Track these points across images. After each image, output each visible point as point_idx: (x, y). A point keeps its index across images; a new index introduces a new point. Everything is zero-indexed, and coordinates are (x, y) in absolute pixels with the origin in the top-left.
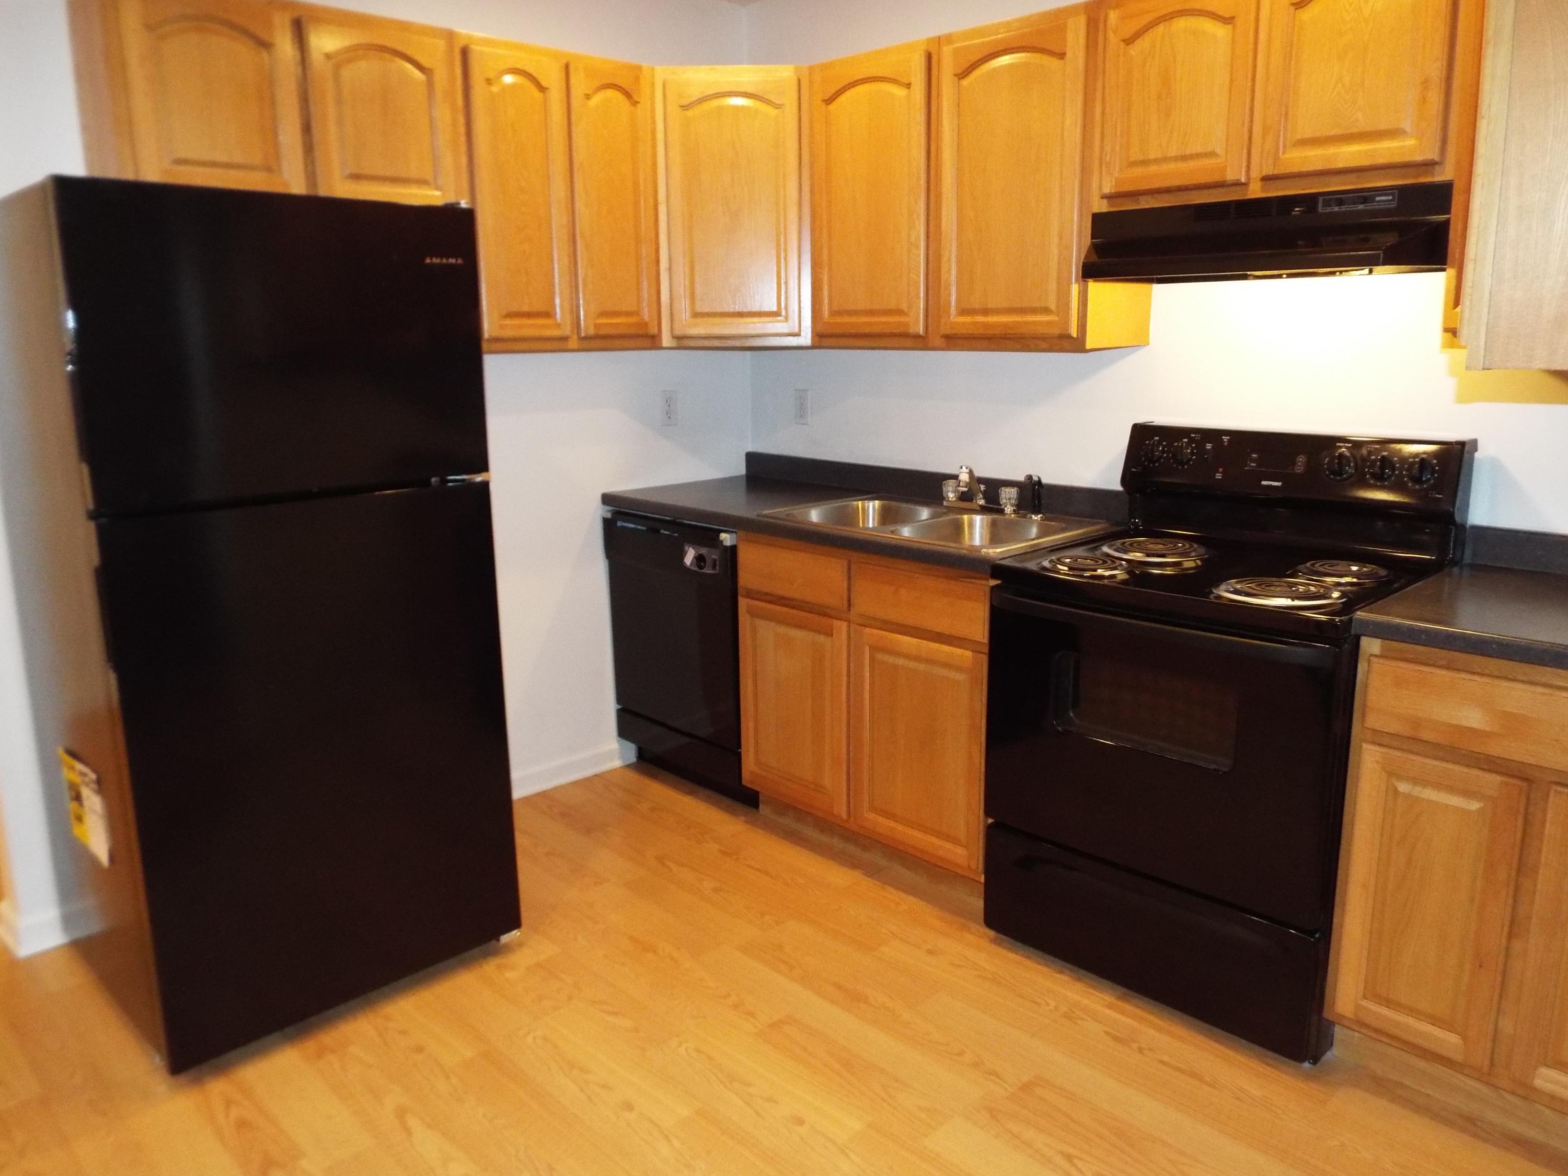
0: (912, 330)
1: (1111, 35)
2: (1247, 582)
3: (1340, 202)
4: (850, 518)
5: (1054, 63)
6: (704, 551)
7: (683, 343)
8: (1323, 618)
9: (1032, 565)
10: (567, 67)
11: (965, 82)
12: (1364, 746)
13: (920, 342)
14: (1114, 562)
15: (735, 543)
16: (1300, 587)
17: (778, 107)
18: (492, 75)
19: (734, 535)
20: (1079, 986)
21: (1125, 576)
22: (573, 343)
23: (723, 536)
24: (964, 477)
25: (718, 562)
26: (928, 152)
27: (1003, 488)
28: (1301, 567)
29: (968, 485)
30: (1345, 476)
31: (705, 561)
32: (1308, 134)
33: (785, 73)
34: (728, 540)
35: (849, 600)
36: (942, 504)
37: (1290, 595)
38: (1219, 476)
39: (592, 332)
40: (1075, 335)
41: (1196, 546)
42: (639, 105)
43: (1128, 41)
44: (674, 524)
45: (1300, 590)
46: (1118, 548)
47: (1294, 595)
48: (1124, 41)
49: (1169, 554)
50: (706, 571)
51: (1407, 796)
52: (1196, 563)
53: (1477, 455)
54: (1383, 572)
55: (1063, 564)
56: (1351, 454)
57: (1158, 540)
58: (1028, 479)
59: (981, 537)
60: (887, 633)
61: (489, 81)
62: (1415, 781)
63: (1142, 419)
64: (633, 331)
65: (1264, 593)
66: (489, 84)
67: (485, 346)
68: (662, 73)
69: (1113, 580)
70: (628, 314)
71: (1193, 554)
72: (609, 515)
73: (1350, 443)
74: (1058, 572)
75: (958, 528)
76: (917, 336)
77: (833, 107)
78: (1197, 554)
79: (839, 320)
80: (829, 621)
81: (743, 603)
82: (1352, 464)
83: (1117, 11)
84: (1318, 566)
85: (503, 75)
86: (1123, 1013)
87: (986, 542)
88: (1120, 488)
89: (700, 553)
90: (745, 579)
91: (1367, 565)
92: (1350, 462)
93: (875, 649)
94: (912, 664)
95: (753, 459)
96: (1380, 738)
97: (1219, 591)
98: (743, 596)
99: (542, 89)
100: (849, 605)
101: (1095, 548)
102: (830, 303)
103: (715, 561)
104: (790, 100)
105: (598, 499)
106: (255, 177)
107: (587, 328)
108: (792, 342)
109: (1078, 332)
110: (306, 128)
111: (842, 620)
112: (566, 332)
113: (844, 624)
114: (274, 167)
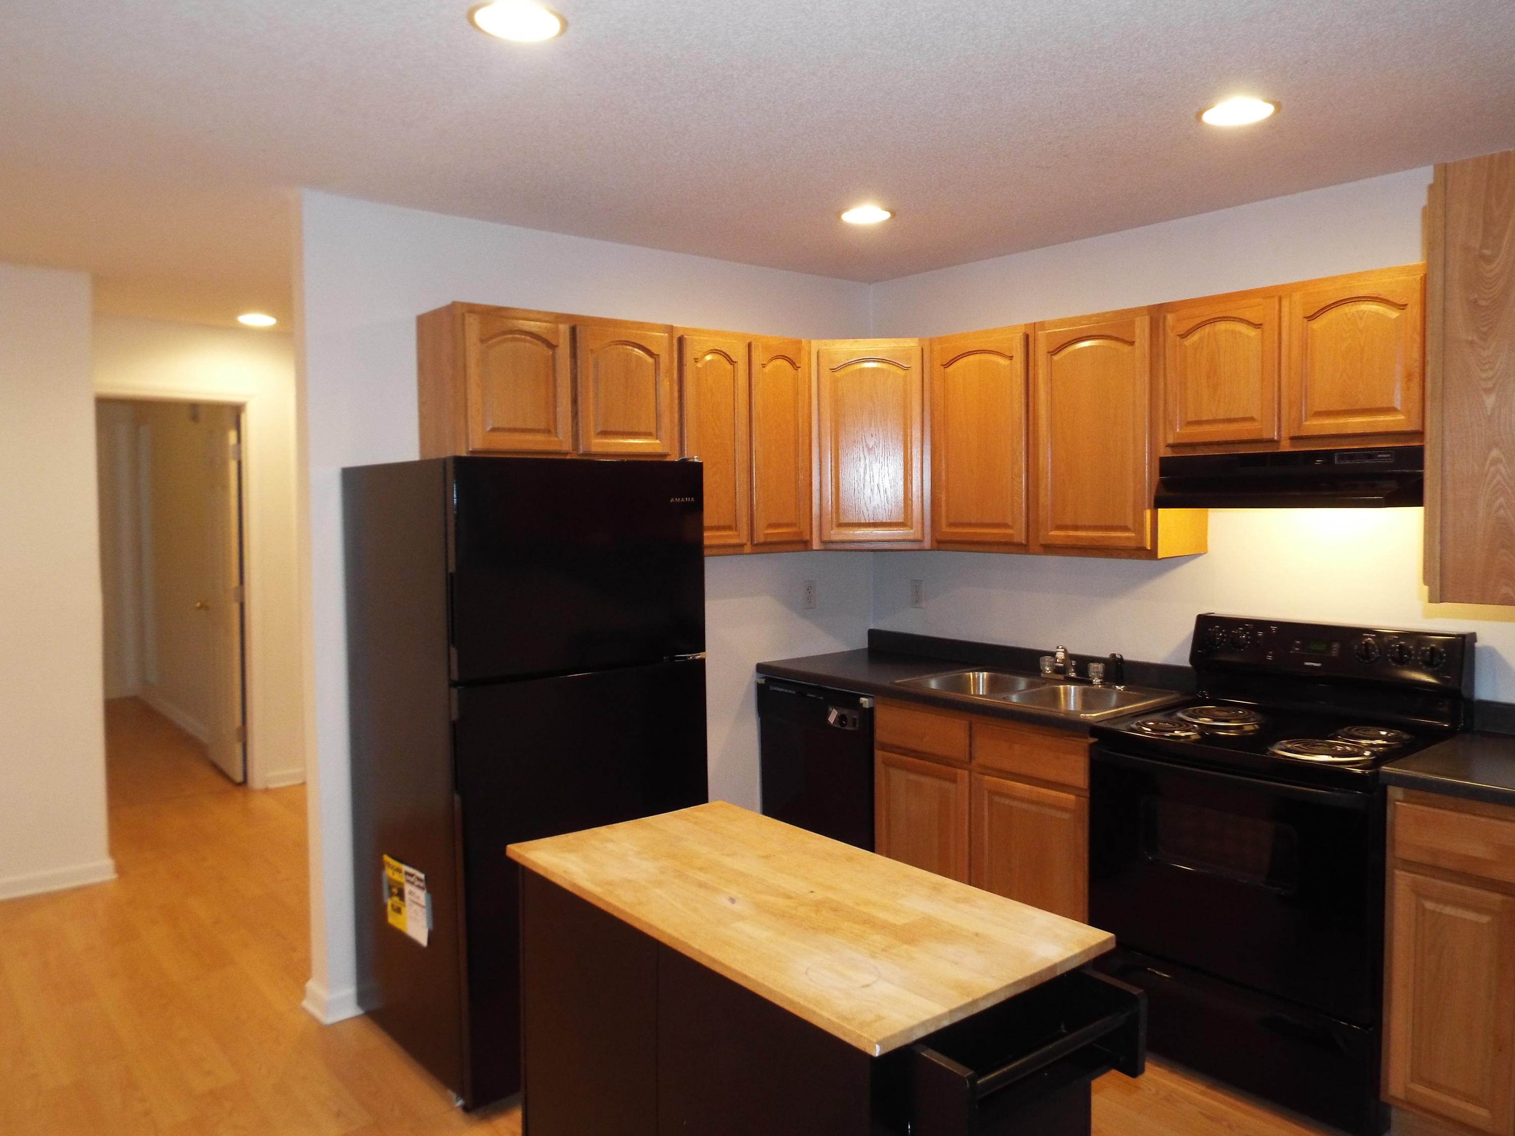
0: (1015, 540)
1: (1169, 331)
2: (1296, 742)
3: (1351, 457)
4: (963, 685)
5: (1126, 348)
6: (846, 712)
7: (829, 546)
8: (1359, 771)
9: (1122, 728)
10: (750, 345)
11: (1056, 358)
12: (1397, 872)
13: (1023, 548)
14: (1188, 726)
15: (872, 706)
16: (1338, 747)
17: (906, 370)
18: (699, 355)
19: (871, 699)
20: (1175, 1077)
21: (1198, 737)
22: (747, 549)
23: (863, 700)
24: (1060, 655)
25: (857, 721)
26: (1027, 406)
27: (1091, 664)
28: (1340, 731)
29: (1063, 661)
30: (1372, 660)
31: (846, 720)
32: (1323, 408)
33: (911, 344)
34: (867, 703)
35: (970, 753)
36: (1039, 676)
37: (1331, 752)
38: (1270, 658)
39: (762, 540)
40: (1148, 547)
41: (1253, 713)
42: (800, 369)
43: (1183, 336)
44: (818, 690)
45: (1338, 749)
46: (1191, 714)
47: (1333, 753)
48: (1180, 336)
49: (1231, 720)
50: (847, 728)
51: (1433, 912)
52: (1254, 727)
53: (1477, 645)
54: (1405, 736)
55: (1148, 727)
56: (1376, 642)
57: (1223, 708)
58: (1113, 657)
59: (1075, 703)
60: (1004, 781)
61: (696, 360)
62: (1438, 901)
63: (1204, 611)
64: (791, 538)
65: (1309, 751)
66: (696, 362)
68: (816, 345)
69: (1187, 740)
70: (789, 526)
71: (1252, 720)
72: (763, 681)
73: (1374, 634)
74: (1143, 732)
75: (1055, 695)
76: (1019, 545)
77: (950, 371)
78: (1255, 720)
79: (955, 530)
80: (954, 770)
81: (879, 755)
82: (1377, 651)
83: (1173, 315)
84: (1354, 731)
85: (705, 355)
86: (1215, 1099)
87: (1079, 708)
88: (1189, 665)
89: (842, 713)
90: (881, 735)
91: (1394, 730)
92: (1375, 649)
93: (993, 793)
94: (1025, 806)
95: (873, 635)
96: (1409, 865)
97: (1274, 749)
98: (878, 749)
99: (731, 362)
100: (971, 758)
101: (1170, 715)
102: (947, 517)
103: (855, 719)
104: (915, 364)
105: (754, 668)
106: (540, 437)
107: (760, 538)
108: (916, 546)
109: (1151, 546)
110: (575, 401)
111: (965, 769)
112: (744, 541)
113: (966, 773)
114: (552, 430)
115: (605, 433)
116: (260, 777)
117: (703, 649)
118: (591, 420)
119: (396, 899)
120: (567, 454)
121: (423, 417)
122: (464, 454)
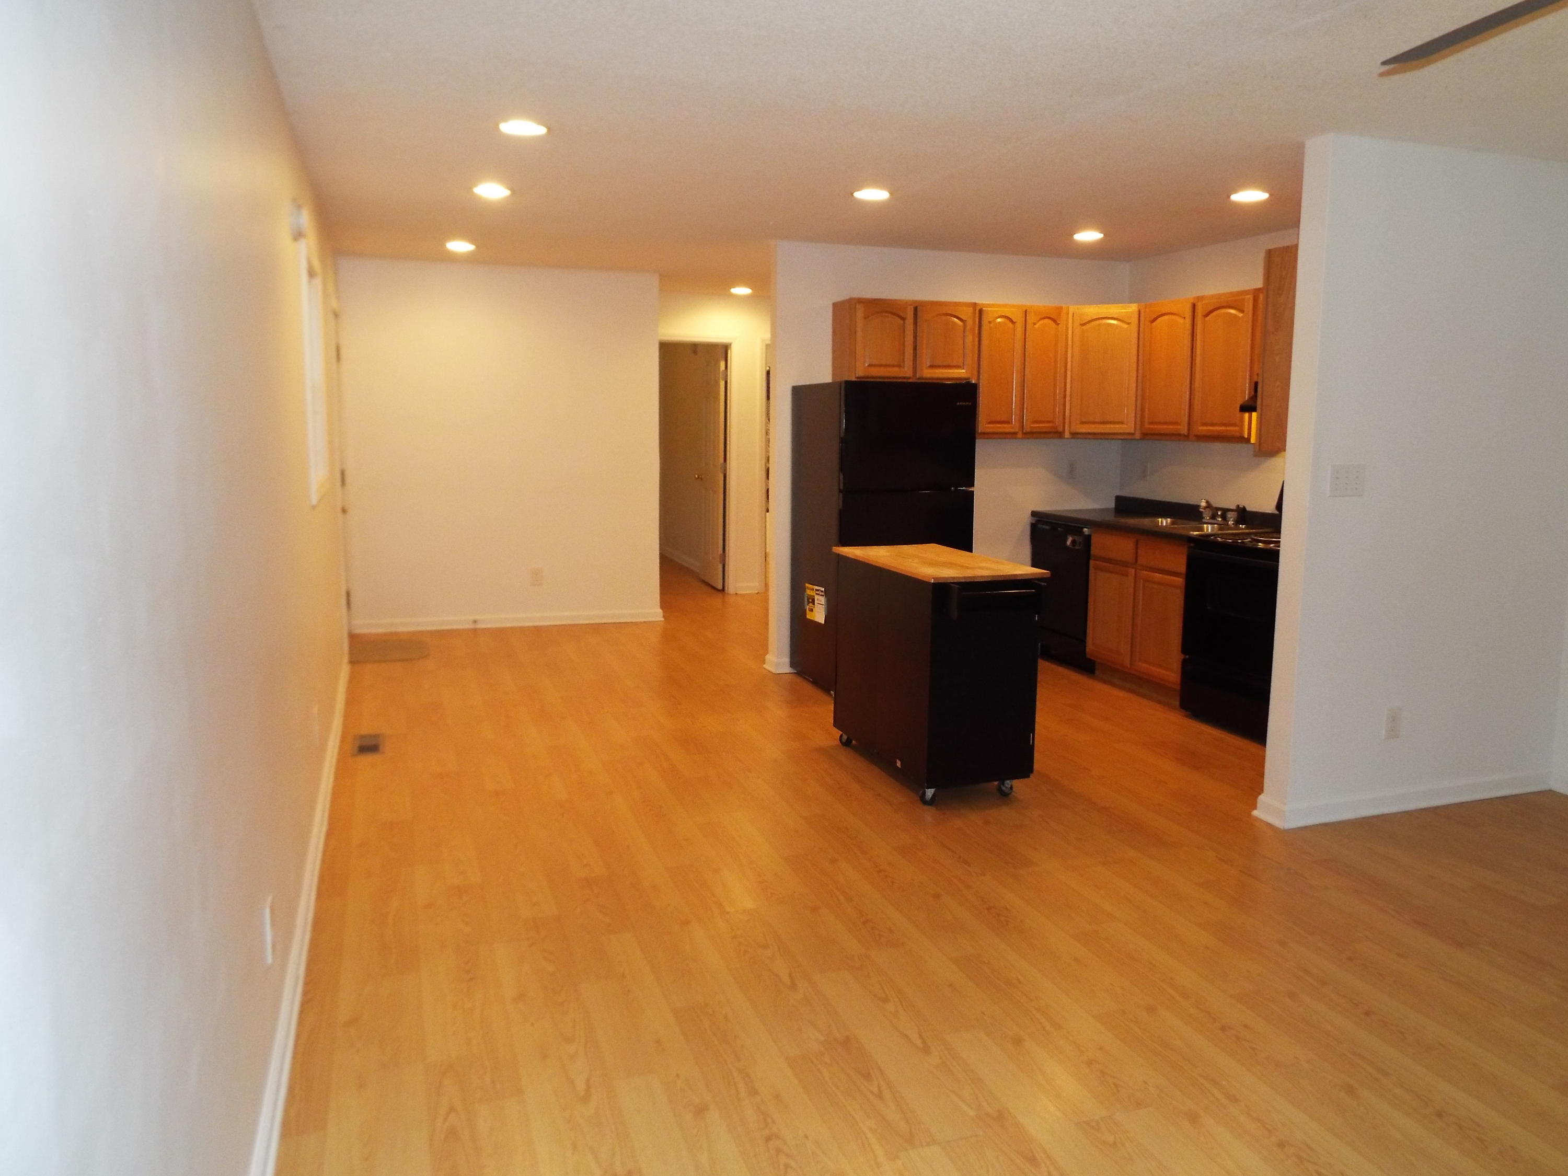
0: (1182, 433)
5: (1241, 314)
6: (1076, 538)
7: (1074, 435)
10: (1026, 312)
11: (1207, 319)
13: (1186, 437)
15: (1090, 533)
17: (1129, 324)
18: (992, 319)
19: (1090, 529)
22: (1020, 435)
23: (1085, 530)
24: (1203, 504)
25: (1082, 543)
27: (1228, 513)
31: (1076, 543)
33: (1133, 308)
34: (1087, 532)
35: (1136, 558)
39: (1029, 430)
40: (1246, 437)
42: (1060, 325)
44: (1063, 525)
50: (1077, 548)
58: (1238, 508)
60: (1150, 573)
61: (990, 322)
64: (1050, 430)
67: (977, 436)
68: (1072, 309)
70: (1048, 422)
72: (1034, 522)
76: (1185, 436)
77: (1154, 324)
79: (1152, 426)
80: (1127, 569)
81: (1092, 562)
85: (996, 319)
89: (1074, 539)
90: (1094, 551)
93: (1145, 580)
94: (1159, 587)
95: (1119, 499)
98: (1092, 559)
99: (1014, 322)
100: (1136, 561)
102: (1149, 419)
103: (1080, 542)
104: (1134, 320)
105: (1030, 512)
106: (896, 369)
107: (1027, 429)
108: (1130, 437)
109: (1248, 435)
110: (915, 349)
111: (1133, 568)
112: (1017, 430)
113: (1133, 570)
114: (902, 364)
115: (931, 367)
116: (731, 587)
117: (973, 485)
118: (926, 358)
119: (811, 604)
120: (909, 378)
121: (834, 359)
122: (854, 379)
